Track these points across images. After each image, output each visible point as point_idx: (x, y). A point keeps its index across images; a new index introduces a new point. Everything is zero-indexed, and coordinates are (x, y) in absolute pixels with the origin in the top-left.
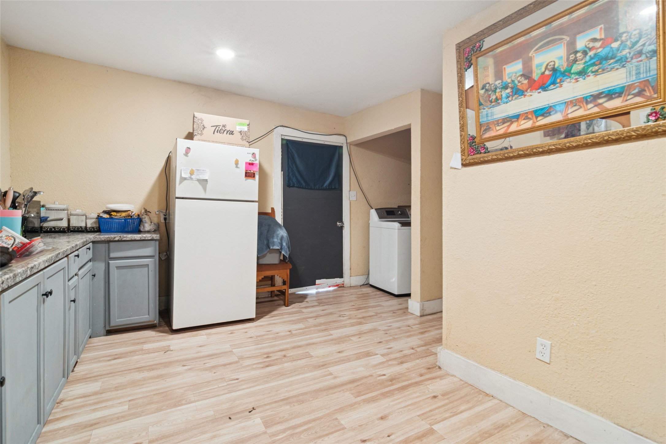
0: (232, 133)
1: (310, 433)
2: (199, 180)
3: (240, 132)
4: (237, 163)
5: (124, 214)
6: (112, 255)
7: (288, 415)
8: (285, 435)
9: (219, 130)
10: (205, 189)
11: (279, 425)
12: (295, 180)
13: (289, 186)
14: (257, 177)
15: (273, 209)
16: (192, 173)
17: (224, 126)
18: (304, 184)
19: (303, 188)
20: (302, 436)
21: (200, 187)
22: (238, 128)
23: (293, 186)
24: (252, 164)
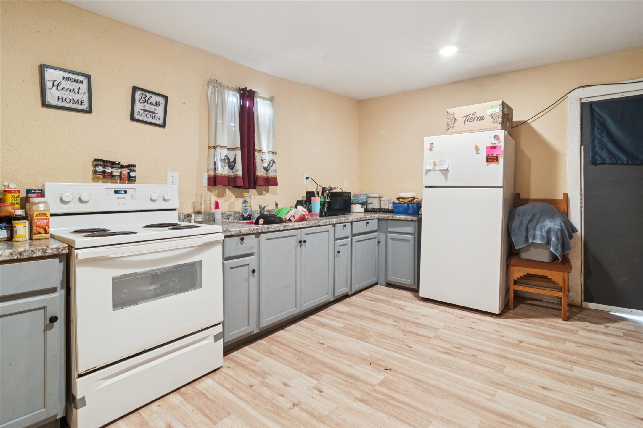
0: (482, 118)
1: (395, 410)
2: (441, 170)
3: (491, 116)
4: (477, 149)
5: (406, 200)
6: (389, 230)
7: (403, 389)
8: (381, 397)
9: (469, 119)
10: (446, 177)
11: (387, 389)
12: (605, 155)
13: (594, 163)
14: (501, 160)
15: (566, 196)
16: (435, 164)
17: (474, 114)
18: (625, 159)
19: (623, 164)
20: (388, 407)
21: (442, 176)
22: (489, 112)
23: (603, 163)
24: (495, 147)
